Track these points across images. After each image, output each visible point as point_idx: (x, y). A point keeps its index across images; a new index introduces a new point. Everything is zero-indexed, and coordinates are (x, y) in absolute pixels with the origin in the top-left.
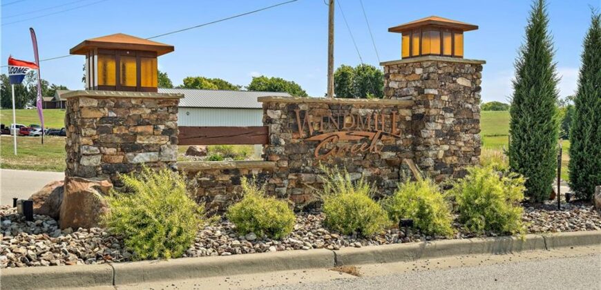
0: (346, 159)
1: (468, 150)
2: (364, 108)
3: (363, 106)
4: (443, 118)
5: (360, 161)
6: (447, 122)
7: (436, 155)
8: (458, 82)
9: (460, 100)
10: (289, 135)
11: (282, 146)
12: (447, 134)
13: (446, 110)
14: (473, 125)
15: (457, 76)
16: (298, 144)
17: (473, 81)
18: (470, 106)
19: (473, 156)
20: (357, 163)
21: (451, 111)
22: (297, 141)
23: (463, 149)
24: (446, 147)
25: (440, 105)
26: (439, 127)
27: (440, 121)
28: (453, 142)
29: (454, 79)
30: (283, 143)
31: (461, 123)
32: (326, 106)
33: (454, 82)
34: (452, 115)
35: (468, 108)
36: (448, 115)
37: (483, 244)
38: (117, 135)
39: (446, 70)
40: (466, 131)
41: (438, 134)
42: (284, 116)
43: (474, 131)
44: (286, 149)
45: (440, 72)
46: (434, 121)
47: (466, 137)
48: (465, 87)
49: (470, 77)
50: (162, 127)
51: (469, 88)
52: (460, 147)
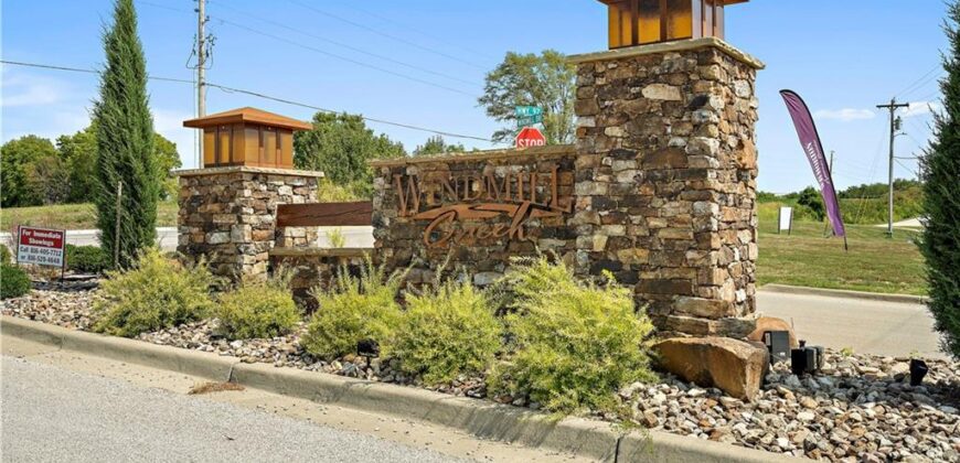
0: (475, 250)
1: (674, 235)
2: (506, 164)
3: (504, 161)
4: (608, 171)
5: (499, 253)
6: (621, 179)
7: (591, 245)
8: (646, 95)
9: (651, 131)
10: (394, 212)
11: (386, 227)
12: (621, 204)
13: (616, 154)
14: (688, 183)
15: (641, 82)
16: (406, 225)
17: (688, 87)
18: (680, 142)
19: (690, 248)
20: (494, 257)
21: (630, 156)
22: (404, 220)
23: (661, 234)
24: (618, 230)
25: (601, 147)
26: (600, 190)
27: (605, 178)
28: (636, 219)
29: (633, 90)
30: (387, 222)
31: (654, 179)
32: (445, 166)
33: (639, 95)
34: (631, 164)
35: (674, 146)
36: (621, 164)
37: (458, 410)
38: (201, 214)
39: (615, 76)
40: (672, 196)
41: (599, 203)
42: (387, 186)
43: (693, 194)
44: (392, 232)
45: (600, 82)
46: (591, 180)
47: (671, 208)
48: (664, 104)
49: (679, 79)
50: (232, 205)
51: (675, 104)
52: (654, 231)
